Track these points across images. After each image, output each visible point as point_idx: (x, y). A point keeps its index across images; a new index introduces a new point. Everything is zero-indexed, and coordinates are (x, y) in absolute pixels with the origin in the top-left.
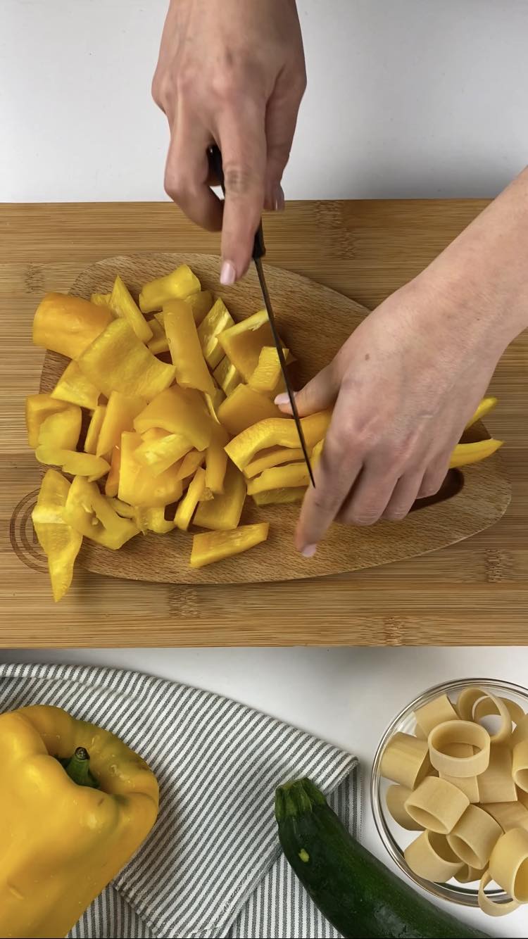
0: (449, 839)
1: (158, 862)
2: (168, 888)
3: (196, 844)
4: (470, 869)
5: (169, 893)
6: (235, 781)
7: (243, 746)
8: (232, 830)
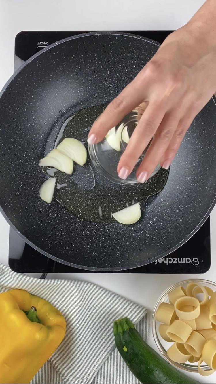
0: (185, 346)
1: (65, 350)
2: (69, 361)
3: (81, 344)
4: (194, 357)
5: (69, 363)
6: (97, 318)
7: (101, 304)
8: (96, 338)
